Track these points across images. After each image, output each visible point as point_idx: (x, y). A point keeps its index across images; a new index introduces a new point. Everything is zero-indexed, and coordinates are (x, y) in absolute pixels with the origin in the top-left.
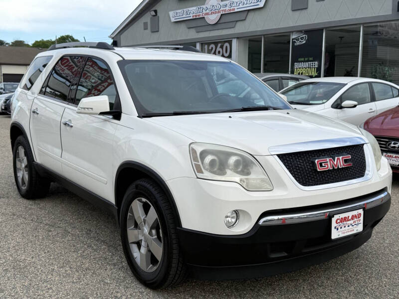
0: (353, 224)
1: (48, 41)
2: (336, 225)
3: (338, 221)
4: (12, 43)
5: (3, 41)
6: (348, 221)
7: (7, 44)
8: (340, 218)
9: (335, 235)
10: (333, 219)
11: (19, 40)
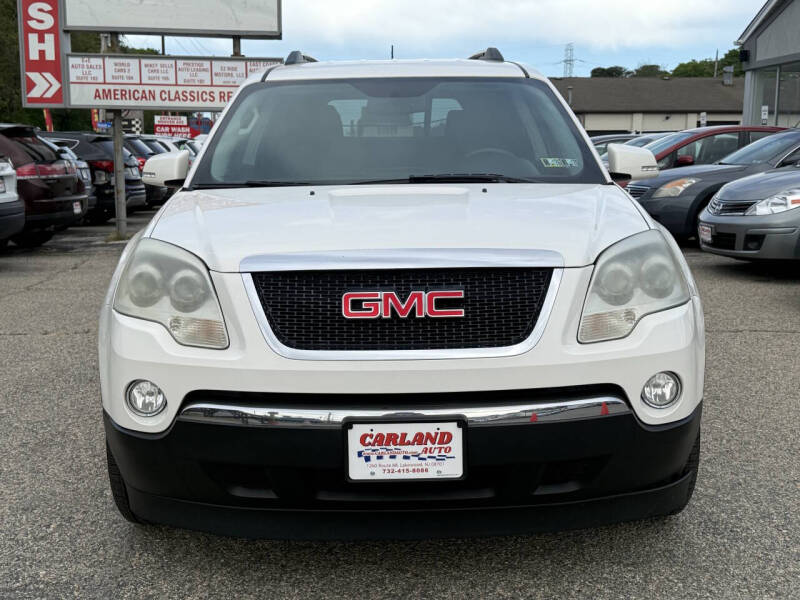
0: (423, 456)
1: (704, 63)
2: (362, 448)
3: (368, 440)
4: (636, 70)
5: (621, 68)
6: (403, 443)
7: (629, 73)
8: (375, 433)
9: (358, 470)
10: (350, 433)
11: (648, 64)
